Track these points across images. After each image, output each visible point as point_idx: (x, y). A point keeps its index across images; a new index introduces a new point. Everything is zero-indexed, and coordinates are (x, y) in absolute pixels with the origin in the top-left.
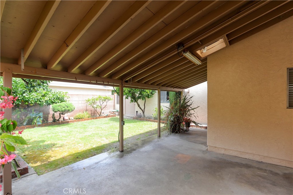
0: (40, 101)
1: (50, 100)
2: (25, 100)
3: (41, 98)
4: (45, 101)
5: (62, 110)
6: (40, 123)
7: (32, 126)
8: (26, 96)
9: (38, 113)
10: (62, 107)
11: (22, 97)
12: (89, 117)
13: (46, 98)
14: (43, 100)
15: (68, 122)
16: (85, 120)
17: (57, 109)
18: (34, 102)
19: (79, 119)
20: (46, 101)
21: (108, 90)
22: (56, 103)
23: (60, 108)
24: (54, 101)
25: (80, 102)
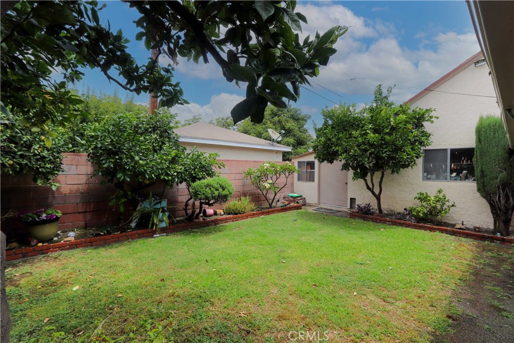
0: (167, 175)
1: (186, 171)
2: (139, 171)
3: (168, 167)
4: (175, 174)
5: (214, 195)
6: (163, 225)
7: (150, 231)
8: (141, 162)
9: (158, 201)
10: (213, 189)
11: (133, 164)
12: (253, 211)
13: (179, 168)
14: (172, 172)
15: (216, 222)
16: (247, 217)
17: (203, 194)
18: (155, 175)
19: (236, 214)
20: (178, 173)
21: (277, 152)
22: (200, 179)
23: (209, 192)
24: (195, 173)
25: (233, 176)
